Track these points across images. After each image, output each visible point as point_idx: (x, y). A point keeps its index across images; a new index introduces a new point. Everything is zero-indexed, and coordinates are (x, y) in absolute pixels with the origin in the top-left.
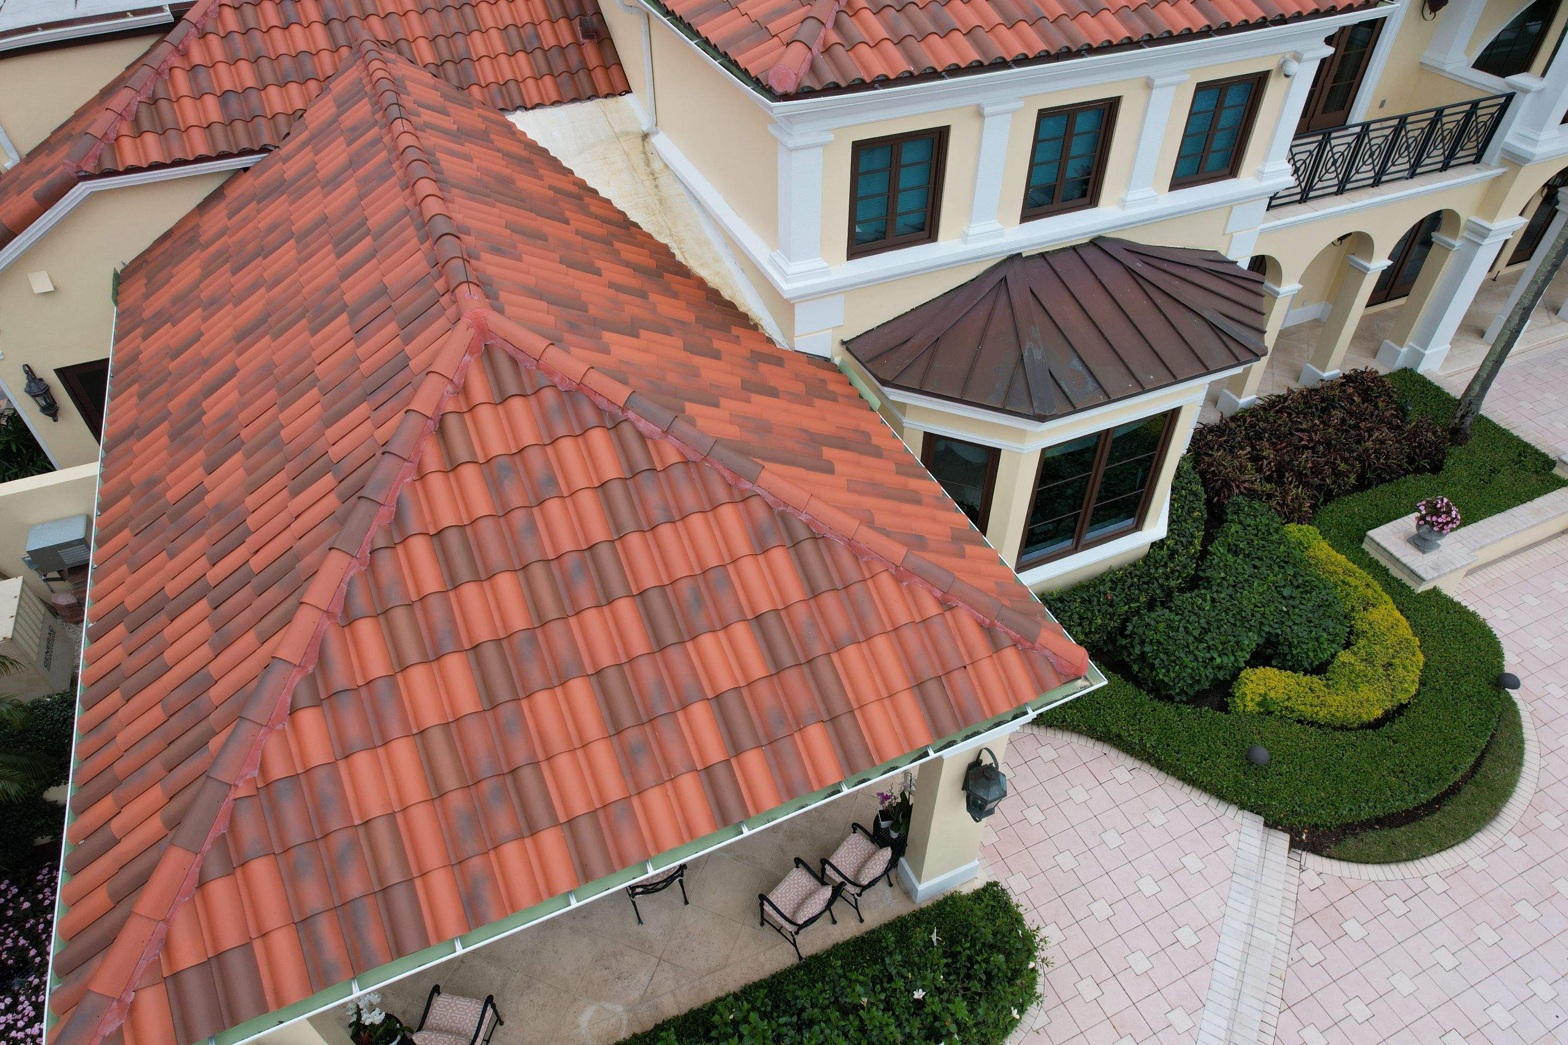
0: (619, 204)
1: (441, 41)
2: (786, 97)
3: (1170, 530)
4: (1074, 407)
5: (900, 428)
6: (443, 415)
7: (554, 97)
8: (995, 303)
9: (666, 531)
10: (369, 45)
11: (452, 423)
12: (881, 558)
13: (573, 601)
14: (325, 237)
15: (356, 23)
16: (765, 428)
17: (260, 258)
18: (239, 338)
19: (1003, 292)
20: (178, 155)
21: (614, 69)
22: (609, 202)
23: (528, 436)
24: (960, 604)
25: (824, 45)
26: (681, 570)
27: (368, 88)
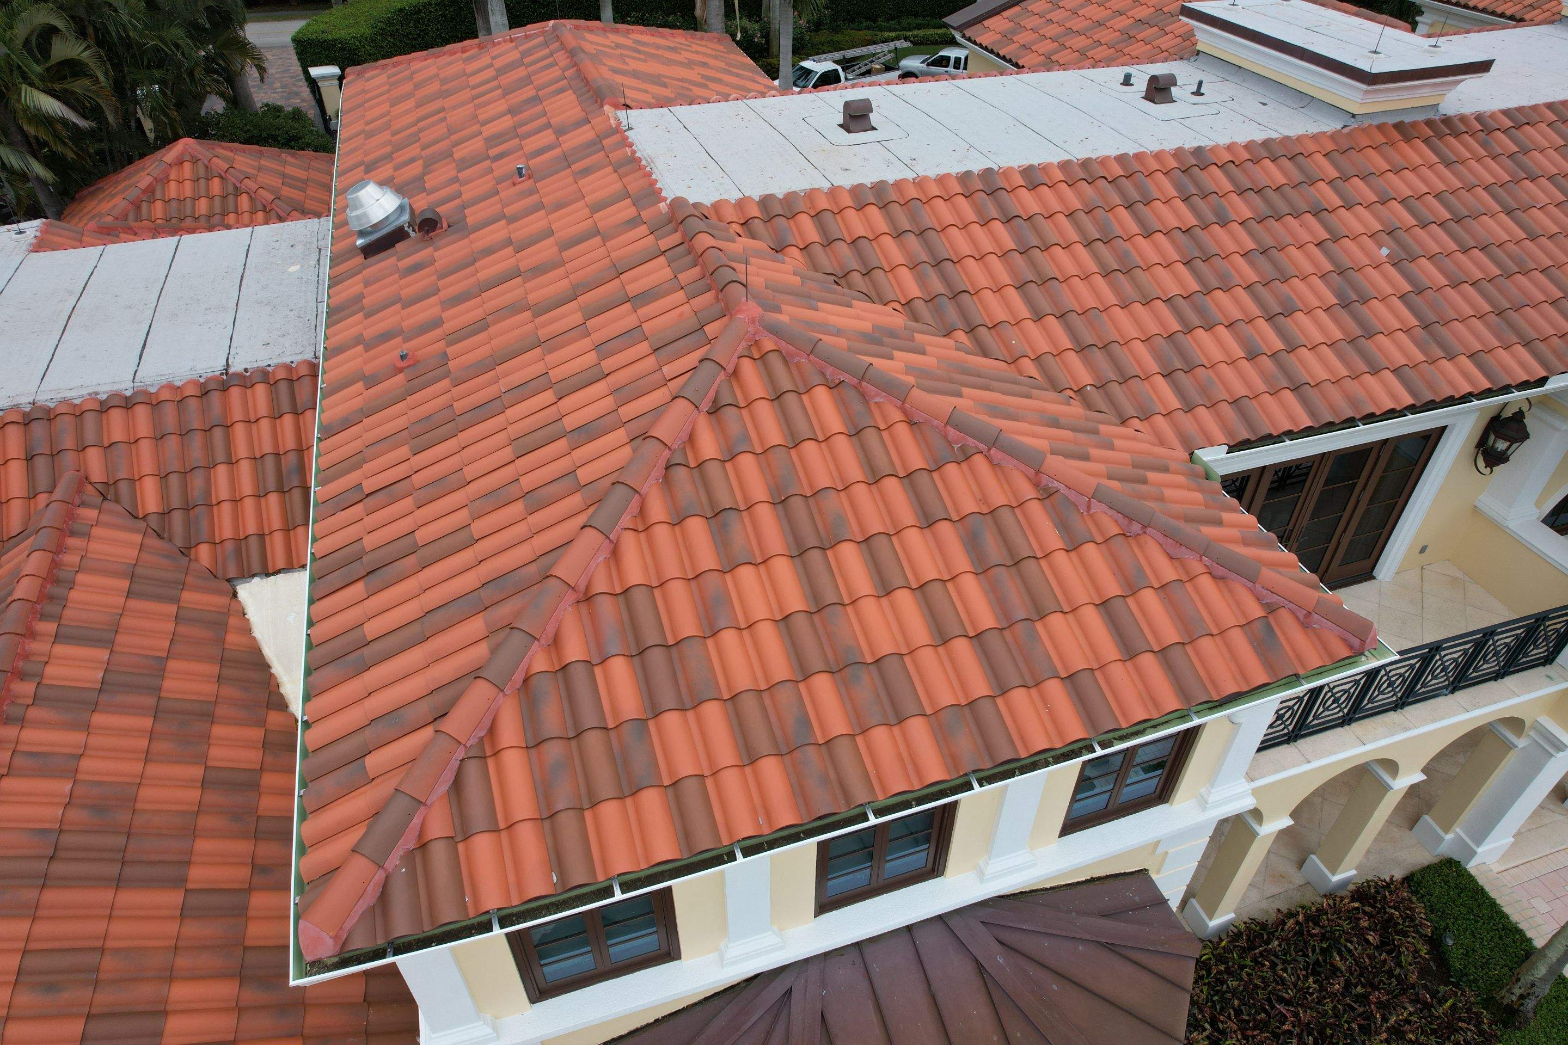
1: (175, 479)
15: (67, 458)
25: (421, 835)
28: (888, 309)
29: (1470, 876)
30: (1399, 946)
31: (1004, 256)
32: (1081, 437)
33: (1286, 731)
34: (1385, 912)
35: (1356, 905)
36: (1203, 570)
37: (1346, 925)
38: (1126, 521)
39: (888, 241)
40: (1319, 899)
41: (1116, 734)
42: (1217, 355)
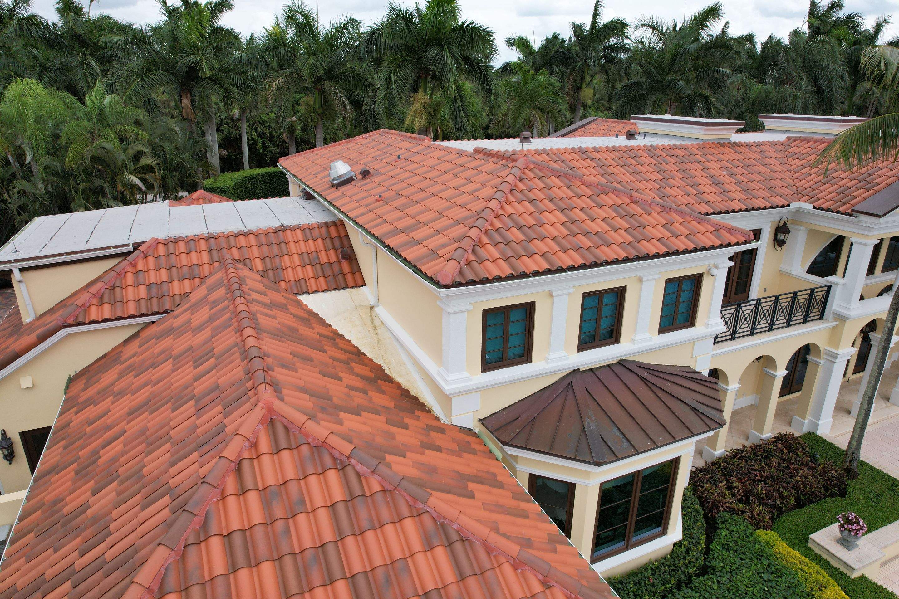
0: (355, 343)
1: (267, 260)
2: (446, 286)
3: (684, 535)
4: (617, 457)
5: (514, 471)
6: (241, 460)
7: (325, 288)
8: (566, 396)
9: (370, 535)
10: (229, 261)
11: (246, 465)
12: (504, 553)
13: (309, 582)
14: (190, 358)
15: (225, 251)
16: (433, 470)
17: (151, 369)
18: (129, 414)
19: (571, 390)
20: (119, 314)
21: (357, 274)
22: (350, 341)
23: (290, 474)
24: (555, 584)
25: (467, 261)
26: (378, 561)
27: (226, 282)
29: (819, 437)
31: (593, 168)
33: (730, 333)
38: (663, 208)
42: (676, 194)
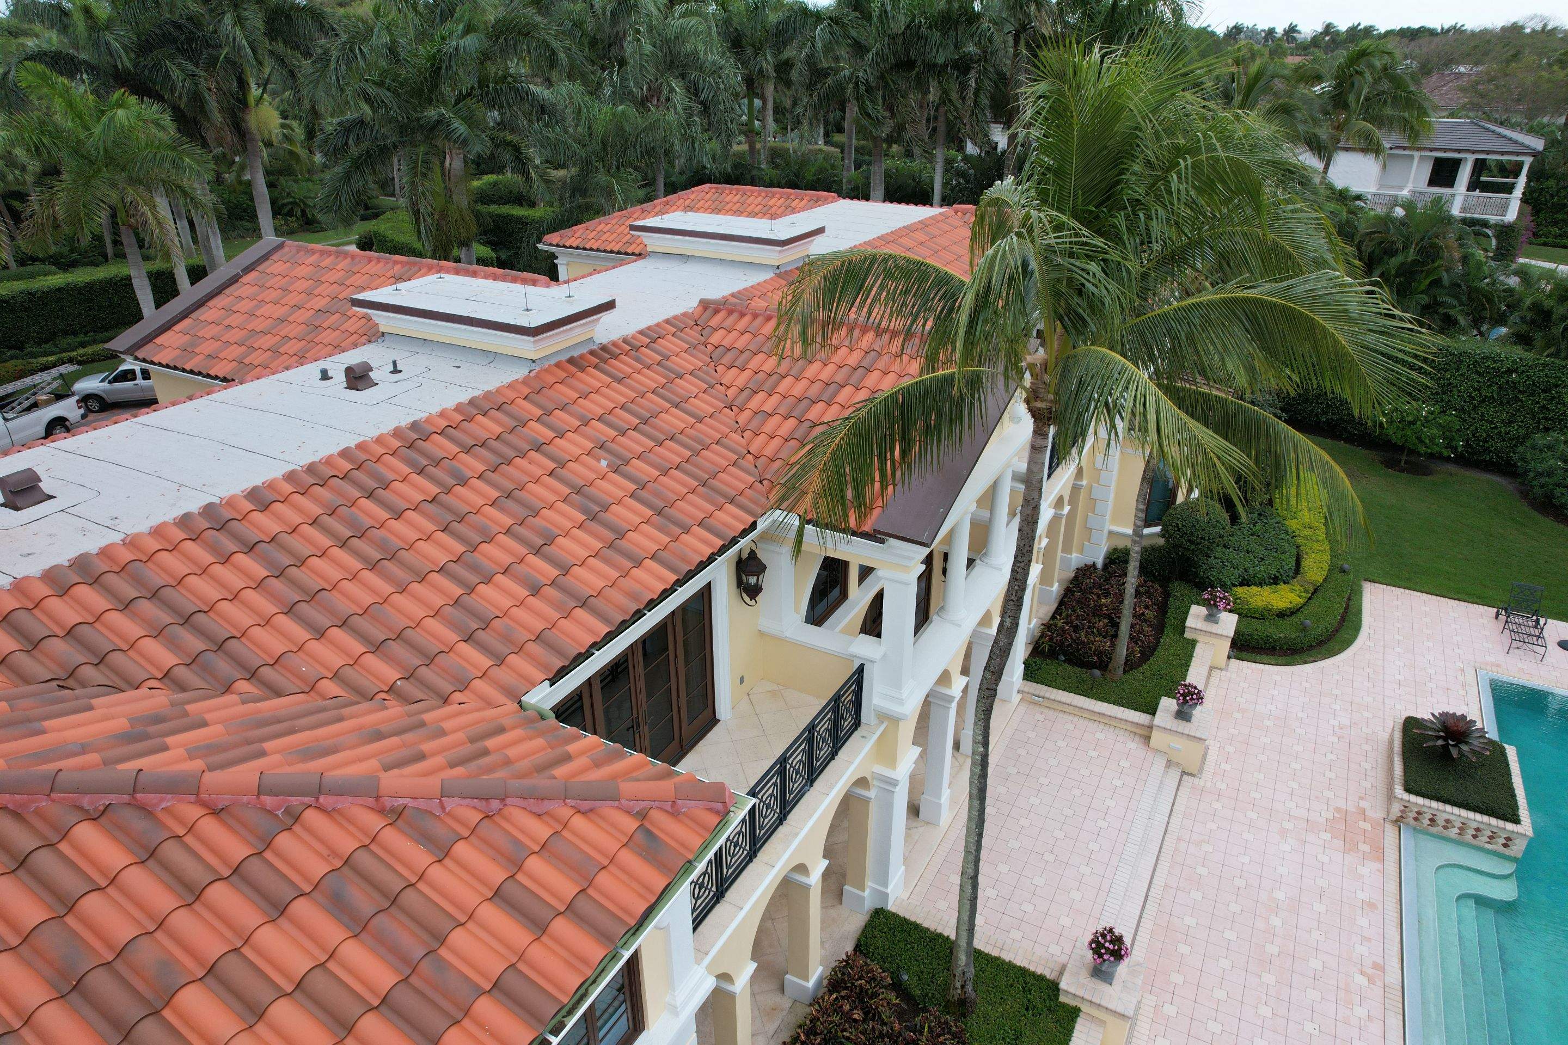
28: (144, 691)
29: (894, 914)
30: (877, 1008)
31: (259, 585)
32: (409, 737)
33: (712, 893)
34: (856, 987)
35: (834, 996)
36: (572, 812)
37: (836, 1018)
38: (484, 803)
39: (116, 618)
40: (808, 1010)
41: (564, 1012)
42: (506, 603)
